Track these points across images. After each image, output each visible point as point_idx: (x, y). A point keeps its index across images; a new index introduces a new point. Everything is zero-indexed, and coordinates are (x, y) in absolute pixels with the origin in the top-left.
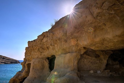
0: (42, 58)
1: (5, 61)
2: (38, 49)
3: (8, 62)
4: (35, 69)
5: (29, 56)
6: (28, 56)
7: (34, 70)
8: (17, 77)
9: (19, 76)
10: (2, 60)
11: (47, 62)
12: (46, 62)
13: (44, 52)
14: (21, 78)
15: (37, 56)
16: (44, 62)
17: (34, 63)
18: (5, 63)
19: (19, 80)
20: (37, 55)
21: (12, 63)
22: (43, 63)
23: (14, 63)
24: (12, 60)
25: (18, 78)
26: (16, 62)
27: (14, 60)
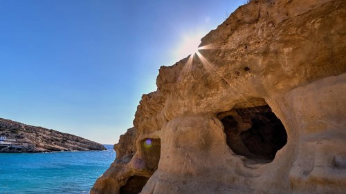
0: (203, 114)
1: (80, 146)
2: (193, 87)
3: (85, 147)
4: (184, 148)
5: (148, 118)
6: (145, 120)
7: (179, 149)
8: (112, 174)
9: (117, 171)
10: (74, 144)
11: (220, 127)
12: (215, 125)
13: (208, 96)
14: (122, 178)
15: (186, 109)
16: (208, 127)
17: (176, 128)
18: (79, 149)
19: (119, 181)
20: (185, 106)
21: (91, 149)
22: (205, 128)
23: (96, 150)
24: (93, 143)
25: (115, 178)
26: (99, 148)
27: (95, 143)
